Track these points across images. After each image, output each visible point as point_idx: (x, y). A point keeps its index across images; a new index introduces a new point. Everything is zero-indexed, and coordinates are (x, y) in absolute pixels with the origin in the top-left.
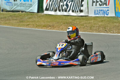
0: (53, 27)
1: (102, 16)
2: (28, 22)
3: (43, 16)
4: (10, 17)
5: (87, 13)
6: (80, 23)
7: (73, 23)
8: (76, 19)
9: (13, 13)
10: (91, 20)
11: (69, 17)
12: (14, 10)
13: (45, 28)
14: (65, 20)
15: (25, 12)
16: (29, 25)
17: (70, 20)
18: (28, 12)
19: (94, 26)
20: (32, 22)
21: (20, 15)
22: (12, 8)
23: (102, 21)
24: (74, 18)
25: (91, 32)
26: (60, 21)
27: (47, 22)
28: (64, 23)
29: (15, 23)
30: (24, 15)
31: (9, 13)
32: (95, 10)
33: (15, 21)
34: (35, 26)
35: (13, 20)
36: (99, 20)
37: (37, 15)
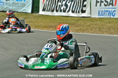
0: (55, 28)
4: (2, 17)
6: (86, 24)
7: (77, 24)
8: (78, 20)
9: (3, 13)
11: (69, 17)
12: (5, 10)
13: (46, 29)
14: (67, 21)
15: (17, 12)
17: (73, 21)
18: (21, 12)
19: (103, 28)
22: (2, 9)
23: (110, 22)
24: (75, 19)
25: (102, 34)
34: (34, 27)
36: (106, 21)
37: (32, 16)
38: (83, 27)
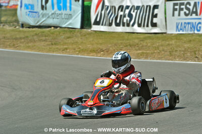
0: (107, 52)
1: (189, 32)
2: (65, 44)
3: (90, 34)
4: (35, 37)
5: (165, 29)
6: (153, 44)
7: (141, 45)
8: (145, 38)
9: (40, 29)
10: (172, 39)
11: (134, 34)
12: (42, 25)
13: (94, 54)
14: (128, 40)
15: (61, 27)
16: (66, 49)
17: (136, 41)
18: (65, 28)
19: (176, 51)
20: (73, 44)
21: (53, 33)
22: (38, 22)
23: (190, 41)
24: (142, 36)
25: (172, 60)
26: (120, 42)
27: (97, 44)
28: (126, 46)
29: (44, 46)
30: (58, 33)
31: (34, 29)
32: (177, 23)
33: (43, 43)
34: (77, 51)
35: (40, 40)
36: (185, 40)
37: (81, 33)
38: (148, 50)
